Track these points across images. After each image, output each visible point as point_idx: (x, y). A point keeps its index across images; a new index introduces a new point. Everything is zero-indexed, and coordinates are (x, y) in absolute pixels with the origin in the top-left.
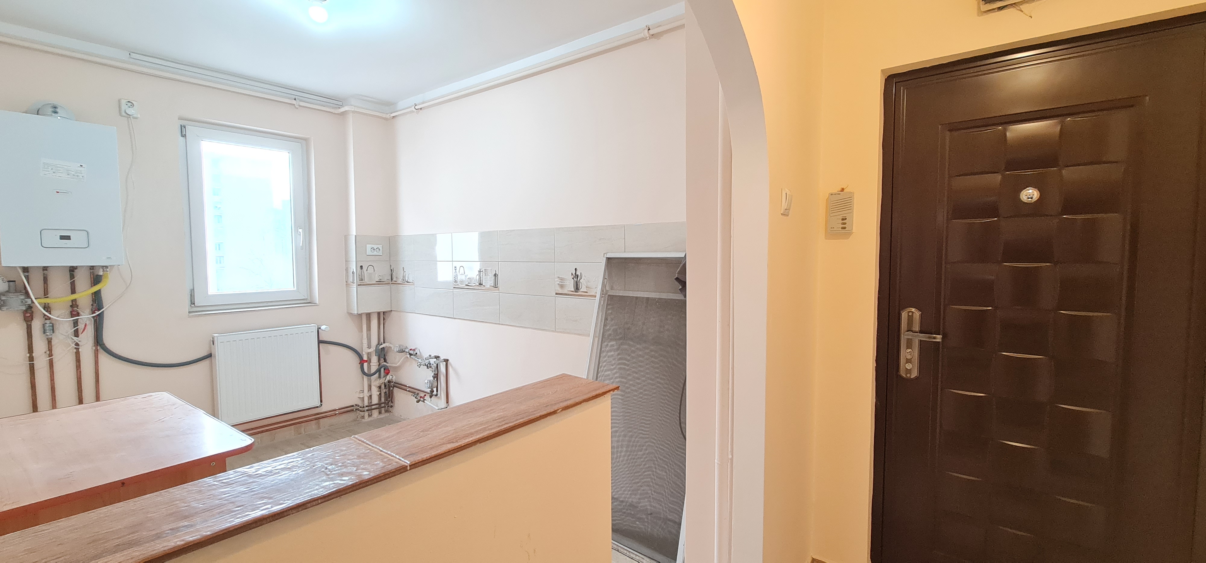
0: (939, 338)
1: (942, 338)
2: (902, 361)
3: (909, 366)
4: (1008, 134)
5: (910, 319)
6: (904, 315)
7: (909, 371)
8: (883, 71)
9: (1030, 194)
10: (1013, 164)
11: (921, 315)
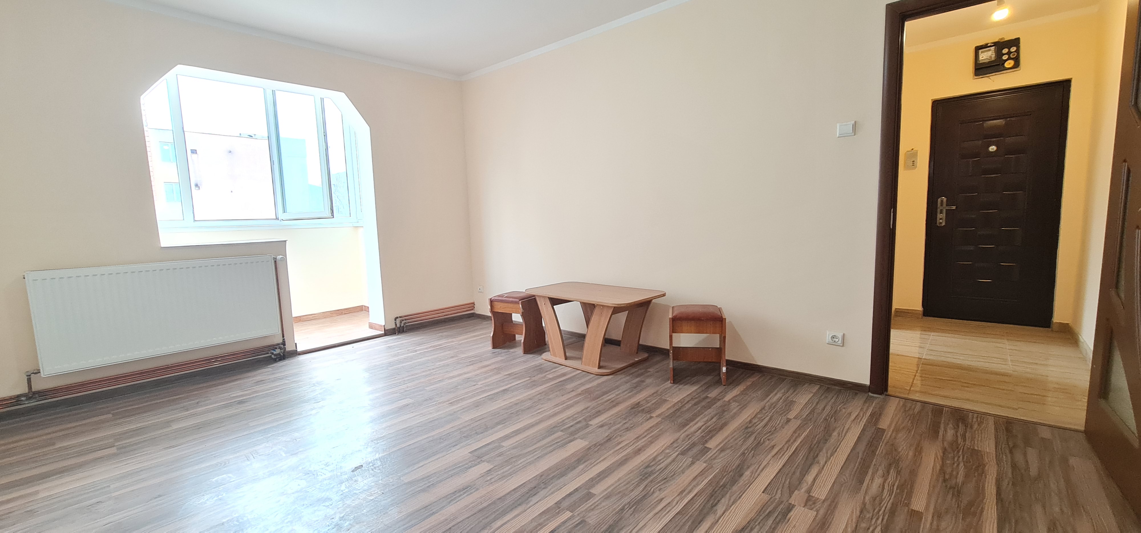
0: (954, 208)
1: (956, 208)
2: (938, 219)
3: (941, 221)
4: (984, 125)
5: (942, 201)
6: (939, 200)
7: (941, 223)
8: (932, 100)
9: (993, 148)
10: (986, 137)
11: (947, 201)
